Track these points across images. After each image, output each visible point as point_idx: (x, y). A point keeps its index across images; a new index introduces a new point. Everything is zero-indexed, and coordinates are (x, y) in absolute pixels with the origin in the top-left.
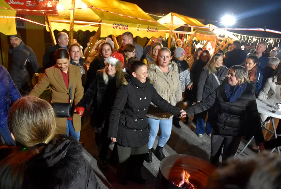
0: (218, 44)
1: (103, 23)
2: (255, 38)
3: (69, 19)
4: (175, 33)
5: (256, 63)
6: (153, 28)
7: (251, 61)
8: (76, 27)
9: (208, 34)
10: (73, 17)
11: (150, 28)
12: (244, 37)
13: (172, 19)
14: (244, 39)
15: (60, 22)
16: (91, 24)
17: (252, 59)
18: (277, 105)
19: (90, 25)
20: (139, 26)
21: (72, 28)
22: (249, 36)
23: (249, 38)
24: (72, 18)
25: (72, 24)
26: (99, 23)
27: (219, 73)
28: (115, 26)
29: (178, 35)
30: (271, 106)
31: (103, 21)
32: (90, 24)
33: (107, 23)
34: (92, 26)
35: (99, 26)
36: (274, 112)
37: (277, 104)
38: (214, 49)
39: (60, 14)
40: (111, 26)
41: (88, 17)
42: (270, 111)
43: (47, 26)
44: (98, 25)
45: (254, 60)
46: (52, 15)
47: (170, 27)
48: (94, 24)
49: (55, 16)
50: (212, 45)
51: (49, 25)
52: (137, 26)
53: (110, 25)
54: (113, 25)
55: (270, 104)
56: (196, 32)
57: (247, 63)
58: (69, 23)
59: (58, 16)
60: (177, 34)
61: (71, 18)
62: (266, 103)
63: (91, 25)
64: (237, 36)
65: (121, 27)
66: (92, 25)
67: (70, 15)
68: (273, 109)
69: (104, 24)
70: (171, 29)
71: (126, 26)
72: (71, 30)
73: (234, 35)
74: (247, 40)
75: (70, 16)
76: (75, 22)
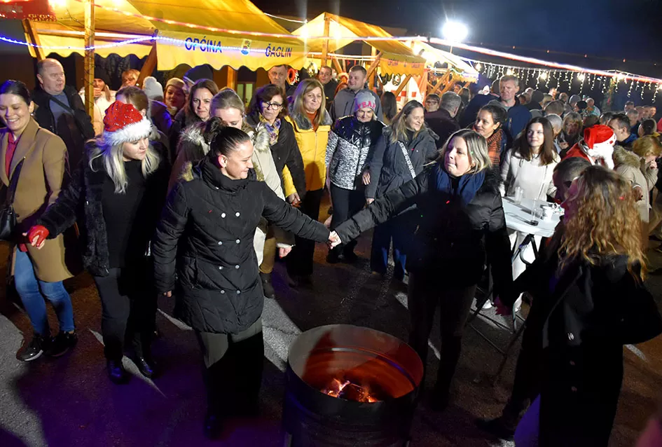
0: (434, 83)
1: (161, 38)
2: (512, 69)
3: (82, 28)
4: (337, 59)
5: (498, 123)
6: (280, 48)
7: (488, 116)
8: (99, 47)
9: (407, 60)
10: (92, 23)
11: (272, 48)
12: (487, 67)
13: (327, 28)
14: (489, 71)
15: (62, 35)
16: (133, 39)
17: (490, 112)
18: (542, 209)
19: (129, 42)
20: (247, 42)
21: (88, 49)
22: (499, 65)
23: (500, 68)
24: (88, 24)
25: (88, 39)
26: (151, 38)
27: (413, 142)
28: (189, 43)
29: (344, 64)
30: (529, 212)
31: (160, 32)
32: (130, 39)
33: (170, 38)
34: (134, 43)
35: (153, 43)
36: (534, 224)
37: (541, 206)
38: (424, 94)
39: (58, 16)
40: (182, 45)
41: (128, 24)
42: (527, 222)
43: (28, 43)
44: (149, 42)
45: (495, 115)
46: (38, 18)
47: (324, 45)
48: (138, 40)
49: (45, 20)
50: (418, 85)
51: (34, 42)
52: (243, 44)
53: (178, 41)
54: (185, 42)
55: (529, 208)
56: (380, 56)
57: (479, 121)
58: (81, 37)
59: (53, 20)
60: (341, 61)
61: (86, 25)
62: (521, 207)
63: (132, 41)
64: (474, 65)
65: (204, 45)
66: (135, 41)
67: (84, 17)
68: (534, 218)
69: (165, 38)
70: (325, 50)
71: (217, 43)
72: (88, 53)
73: (467, 62)
74: (496, 73)
75: (84, 21)
76: (97, 34)
